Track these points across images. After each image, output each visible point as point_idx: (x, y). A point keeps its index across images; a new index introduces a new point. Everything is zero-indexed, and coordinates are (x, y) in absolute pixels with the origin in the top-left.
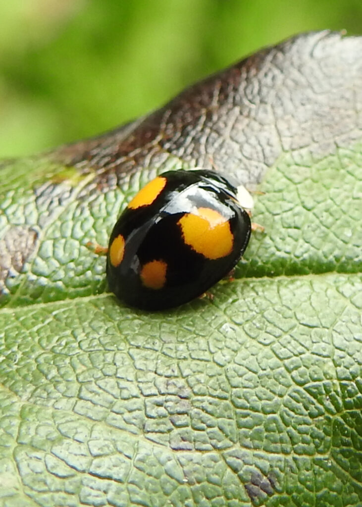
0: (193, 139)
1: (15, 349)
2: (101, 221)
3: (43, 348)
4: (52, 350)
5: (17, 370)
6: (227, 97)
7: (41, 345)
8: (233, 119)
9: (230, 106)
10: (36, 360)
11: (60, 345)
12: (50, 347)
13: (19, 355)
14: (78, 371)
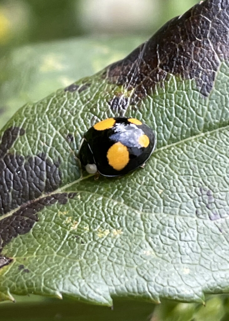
0: (177, 62)
1: (127, 186)
2: (145, 114)
3: (140, 184)
4: (145, 184)
5: (132, 197)
6: (187, 36)
7: (138, 183)
8: (193, 49)
9: (189, 41)
10: (139, 191)
11: (147, 181)
12: (143, 183)
13: (130, 189)
14: (160, 193)
